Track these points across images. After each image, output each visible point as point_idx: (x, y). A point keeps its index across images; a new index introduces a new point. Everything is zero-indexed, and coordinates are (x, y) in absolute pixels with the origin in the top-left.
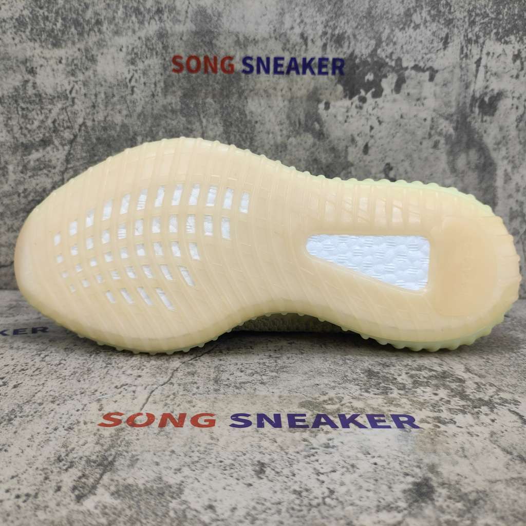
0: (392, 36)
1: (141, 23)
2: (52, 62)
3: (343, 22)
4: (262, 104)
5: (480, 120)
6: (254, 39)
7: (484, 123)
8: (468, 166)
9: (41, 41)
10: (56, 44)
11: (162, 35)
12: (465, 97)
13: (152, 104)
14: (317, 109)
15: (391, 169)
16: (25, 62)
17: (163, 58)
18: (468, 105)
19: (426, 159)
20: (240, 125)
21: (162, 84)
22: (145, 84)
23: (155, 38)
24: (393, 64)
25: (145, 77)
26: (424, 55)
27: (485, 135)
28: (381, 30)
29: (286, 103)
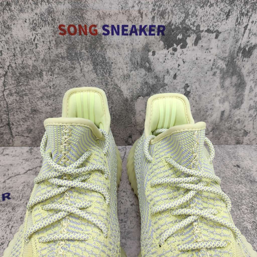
0: (195, 11)
1: (36, 4)
3: (165, 3)
4: (115, 53)
5: (241, 60)
6: (109, 14)
7: (244, 62)
8: (231, 84)
11: (50, 12)
12: (235, 47)
13: (49, 54)
14: (148, 55)
15: (188, 87)
17: (52, 26)
18: (236, 52)
19: (208, 81)
20: (103, 65)
21: (54, 42)
22: (43, 42)
23: (46, 14)
24: (195, 28)
25: (43, 38)
26: (214, 23)
27: (243, 68)
28: (189, 7)
29: (130, 52)
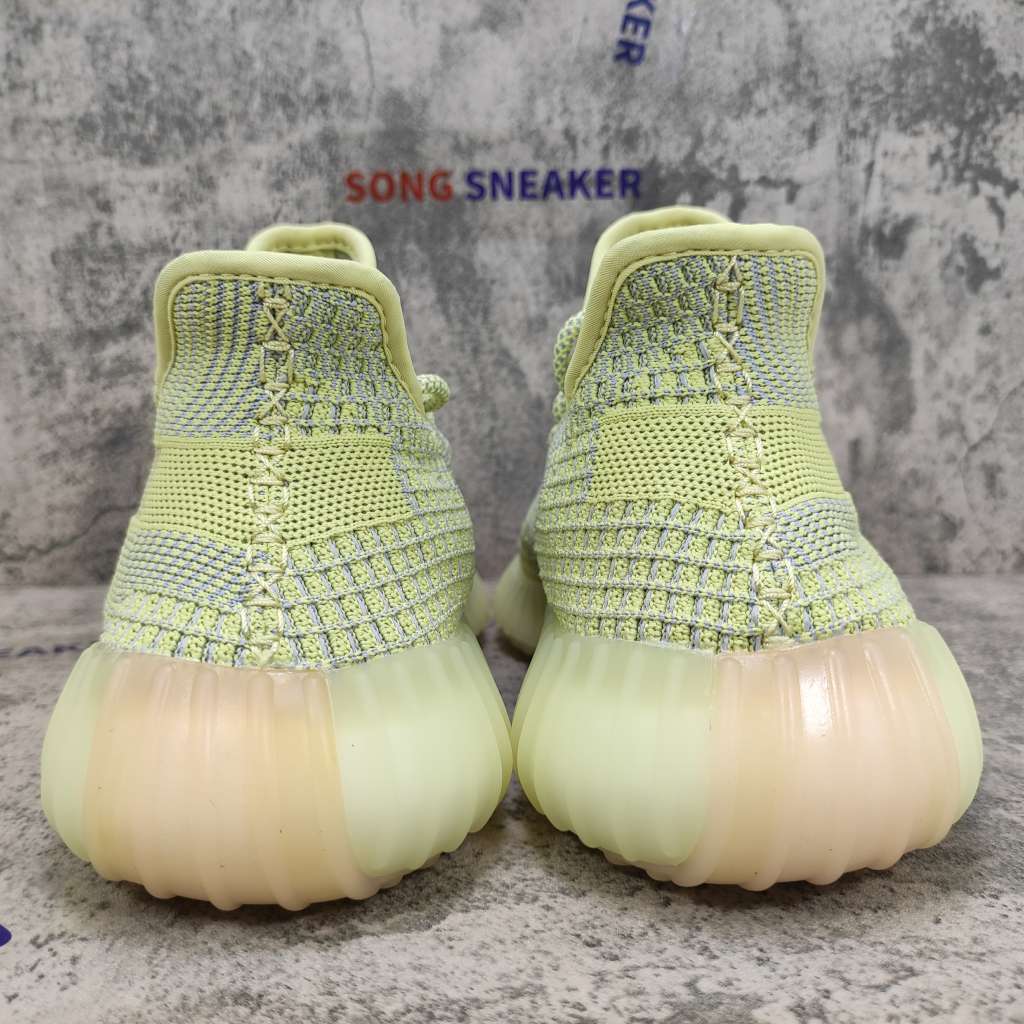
0: (719, 130)
1: (292, 120)
2: (141, 191)
3: (635, 109)
4: (503, 251)
5: (877, 267)
6: (486, 143)
7: (885, 272)
8: (862, 346)
9: (122, 157)
10: (148, 160)
11: (328, 139)
12: (850, 228)
16: (94, 191)
17: (330, 178)
18: (855, 242)
20: (465, 288)
23: (317, 146)
24: (723, 175)
26: (776, 161)
27: (887, 293)
28: (701, 120)
29: (544, 248)
